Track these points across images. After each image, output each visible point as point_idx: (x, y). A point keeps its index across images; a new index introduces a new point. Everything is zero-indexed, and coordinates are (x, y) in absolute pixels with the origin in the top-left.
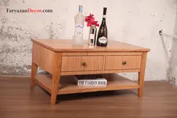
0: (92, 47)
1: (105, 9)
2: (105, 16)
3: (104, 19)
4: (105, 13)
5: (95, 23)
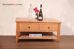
0: (36, 21)
1: (41, 5)
3: (41, 9)
4: (41, 7)
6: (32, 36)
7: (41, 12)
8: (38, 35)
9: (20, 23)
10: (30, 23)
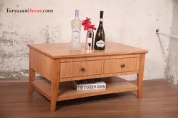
0: (90, 51)
1: (102, 13)
2: (101, 20)
3: (101, 23)
4: (101, 17)
5: (92, 27)
7: (101, 28)
8: (96, 84)
10: (84, 59)
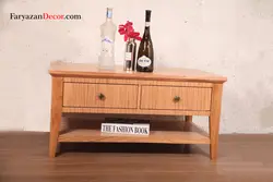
0: (130, 72)
1: (148, 14)
2: (148, 24)
3: (147, 28)
4: (148, 19)
5: (135, 36)
6: (112, 132)
7: (147, 38)
8: (134, 126)
9: (66, 79)
